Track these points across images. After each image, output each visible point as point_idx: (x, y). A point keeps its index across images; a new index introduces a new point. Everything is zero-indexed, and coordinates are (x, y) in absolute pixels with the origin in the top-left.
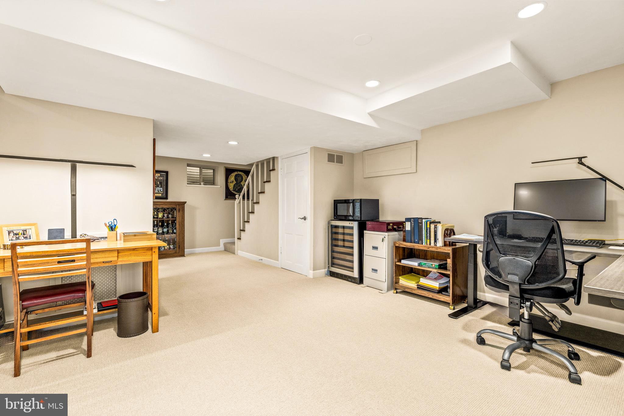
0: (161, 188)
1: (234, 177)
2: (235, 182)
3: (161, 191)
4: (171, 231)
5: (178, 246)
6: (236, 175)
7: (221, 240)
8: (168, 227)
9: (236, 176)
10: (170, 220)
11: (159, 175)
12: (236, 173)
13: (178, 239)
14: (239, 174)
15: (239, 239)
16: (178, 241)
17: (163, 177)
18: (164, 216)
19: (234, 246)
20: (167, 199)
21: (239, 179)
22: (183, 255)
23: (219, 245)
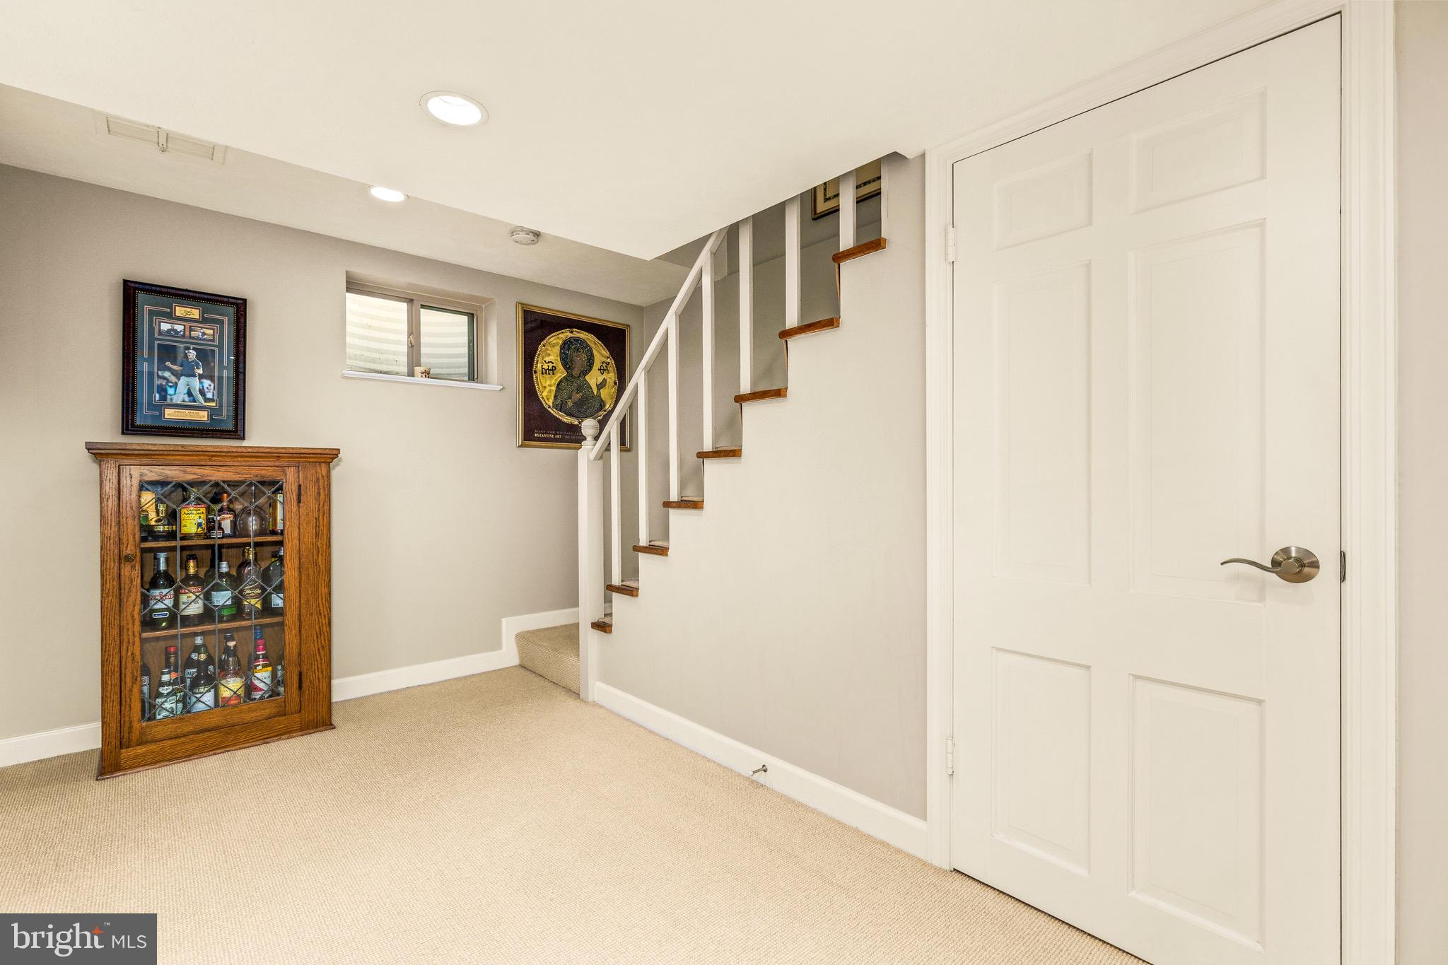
0: (207, 383)
1: (557, 350)
2: (561, 373)
3: (209, 395)
4: (256, 603)
5: (296, 678)
6: (565, 343)
7: (504, 620)
8: (236, 581)
9: (567, 345)
10: (248, 544)
11: (197, 316)
12: (565, 334)
13: (296, 641)
14: (577, 340)
15: (602, 627)
16: (295, 651)
17: (217, 327)
18: (211, 525)
19: (573, 659)
20: (243, 438)
21: (580, 359)
22: (324, 723)
23: (495, 644)
